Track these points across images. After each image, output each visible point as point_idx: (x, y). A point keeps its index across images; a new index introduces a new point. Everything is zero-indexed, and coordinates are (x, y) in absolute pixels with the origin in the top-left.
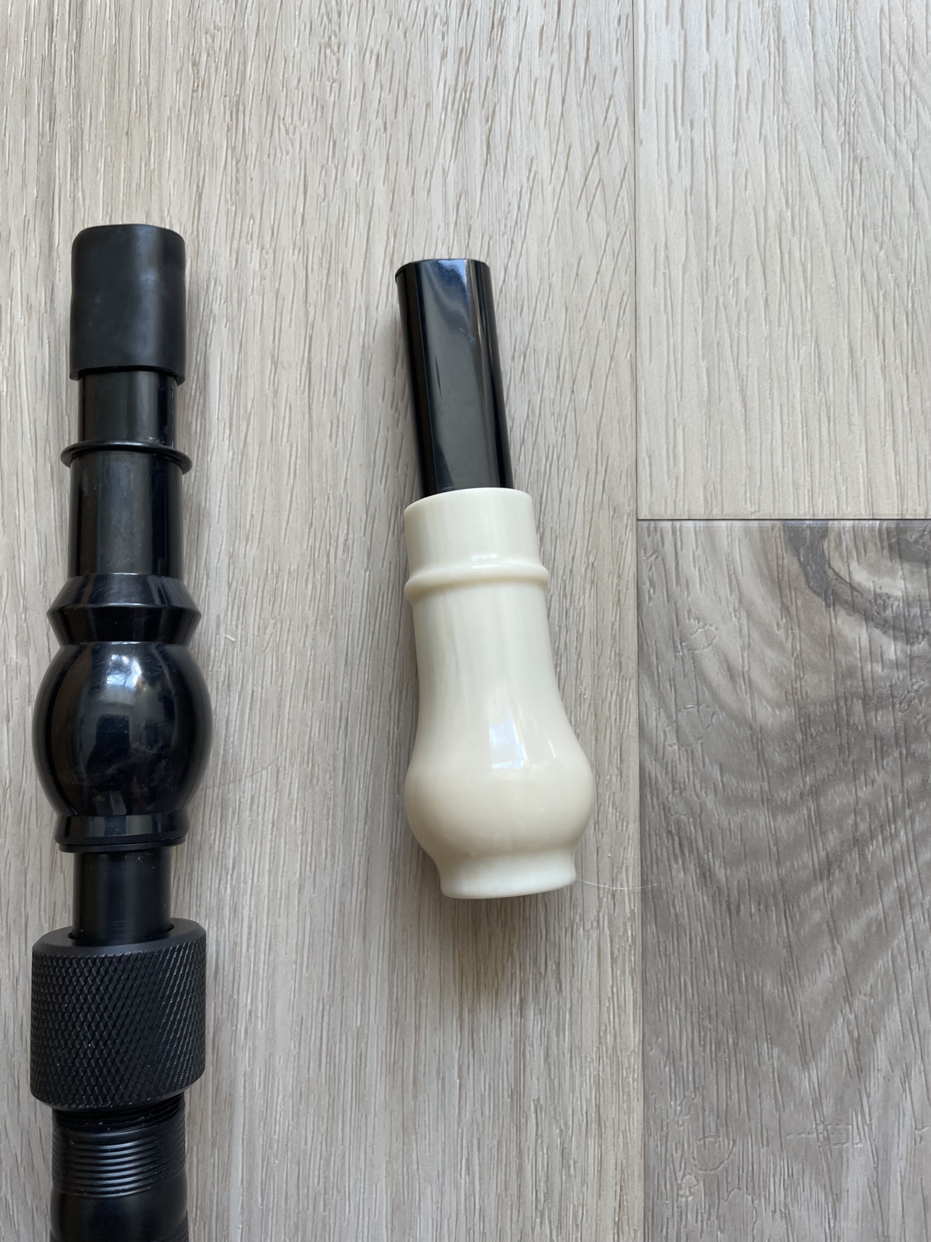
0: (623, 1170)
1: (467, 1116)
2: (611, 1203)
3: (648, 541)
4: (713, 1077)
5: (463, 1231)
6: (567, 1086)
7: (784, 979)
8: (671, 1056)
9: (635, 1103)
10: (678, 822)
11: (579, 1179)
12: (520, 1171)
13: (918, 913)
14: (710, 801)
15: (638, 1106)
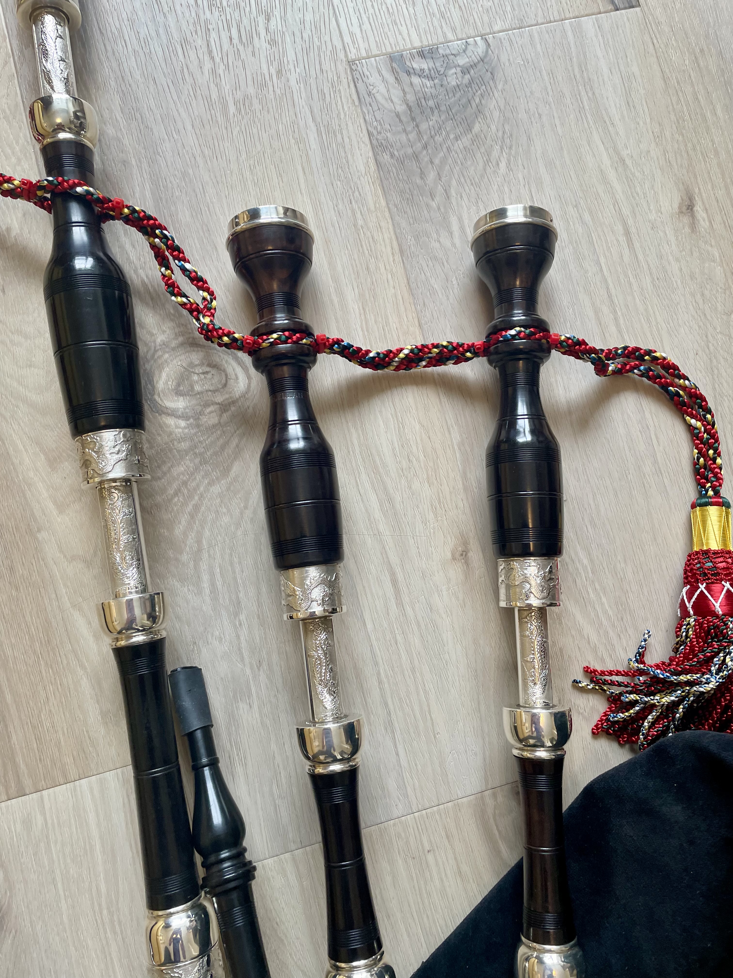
0: (391, 239)
1: (343, 235)
2: (389, 249)
3: (353, 67)
4: (408, 209)
5: (350, 265)
6: (369, 220)
7: (422, 178)
8: (396, 206)
9: (389, 220)
10: (381, 143)
11: (379, 244)
12: (362, 246)
13: (453, 153)
14: (389, 135)
15: (390, 220)
